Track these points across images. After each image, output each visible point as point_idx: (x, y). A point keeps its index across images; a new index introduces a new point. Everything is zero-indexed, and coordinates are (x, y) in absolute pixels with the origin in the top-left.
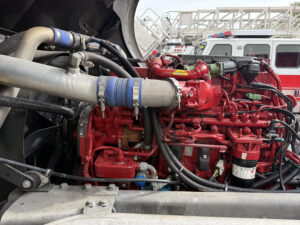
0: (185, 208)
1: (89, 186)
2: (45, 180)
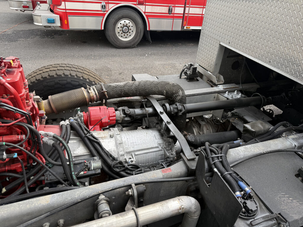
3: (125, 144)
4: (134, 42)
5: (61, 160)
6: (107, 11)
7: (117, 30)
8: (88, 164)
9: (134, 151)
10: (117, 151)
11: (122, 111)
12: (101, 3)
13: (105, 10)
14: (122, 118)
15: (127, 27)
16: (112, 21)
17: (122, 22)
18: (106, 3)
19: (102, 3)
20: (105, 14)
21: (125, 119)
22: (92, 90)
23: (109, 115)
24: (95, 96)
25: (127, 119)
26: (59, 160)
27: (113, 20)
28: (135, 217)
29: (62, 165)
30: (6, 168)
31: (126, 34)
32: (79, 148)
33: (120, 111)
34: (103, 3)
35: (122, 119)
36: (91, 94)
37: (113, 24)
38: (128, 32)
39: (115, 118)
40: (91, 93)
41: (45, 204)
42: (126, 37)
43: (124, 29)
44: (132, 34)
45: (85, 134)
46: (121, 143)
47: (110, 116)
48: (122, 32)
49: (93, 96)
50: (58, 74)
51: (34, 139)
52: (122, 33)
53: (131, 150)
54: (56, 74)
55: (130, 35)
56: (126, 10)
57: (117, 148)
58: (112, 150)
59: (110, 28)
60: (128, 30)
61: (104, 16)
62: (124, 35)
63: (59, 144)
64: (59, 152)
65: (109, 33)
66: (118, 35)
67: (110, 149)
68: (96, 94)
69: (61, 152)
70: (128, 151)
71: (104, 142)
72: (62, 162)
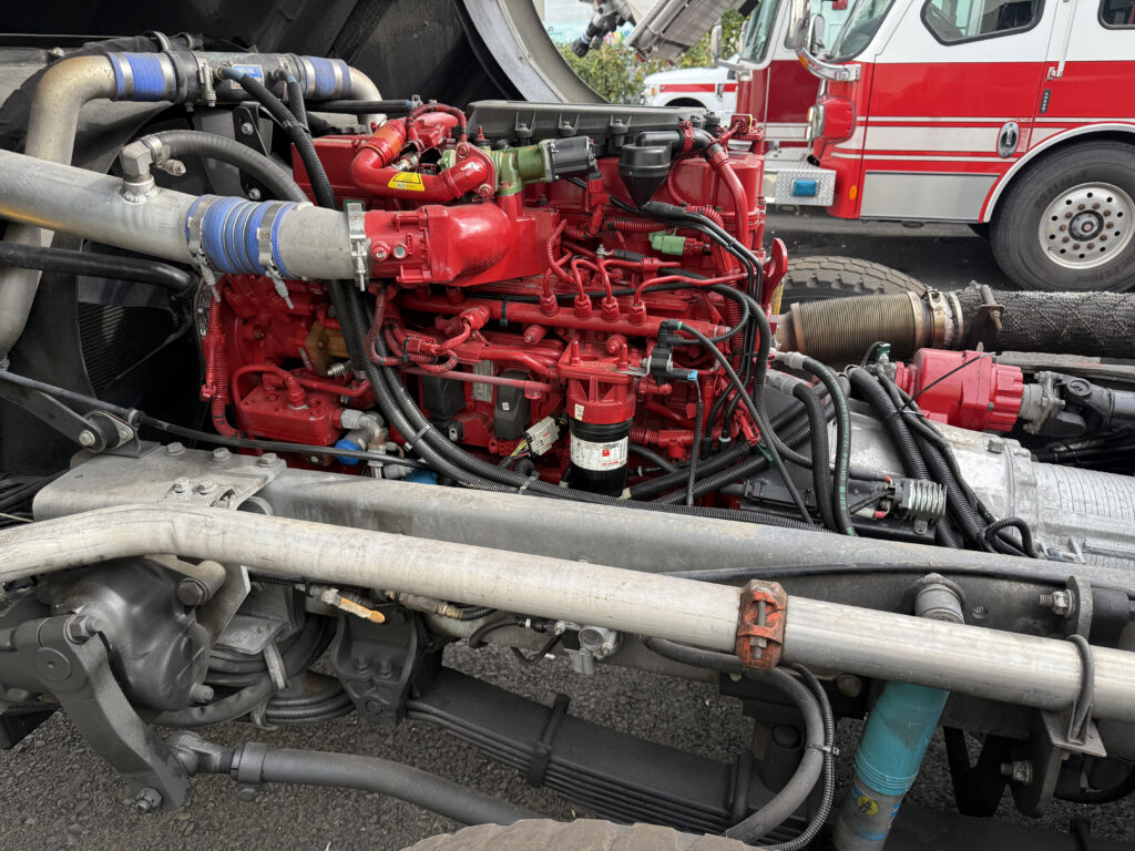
0: (411, 518)
1: (222, 454)
2: (126, 432)
3: (1046, 497)
4: (1119, 277)
5: (814, 449)
6: (1019, 155)
7: (1046, 227)
8: (898, 489)
9: (1085, 532)
10: (1009, 504)
11: (1054, 387)
12: (1000, 125)
13: (1012, 150)
14: (1050, 407)
15: (1097, 215)
16: (1032, 189)
17: (1078, 196)
18: (1021, 125)
19: (1007, 125)
20: (1011, 164)
21: (1059, 417)
22: (943, 303)
23: (997, 386)
24: (949, 325)
25: (1066, 418)
26: (808, 448)
27: (1040, 186)
28: (1078, 660)
29: (815, 466)
30: (647, 436)
31: (1084, 244)
32: (866, 451)
33: (1044, 383)
34: (1011, 125)
35: (1045, 415)
36: (935, 313)
37: (1034, 201)
38: (1095, 235)
39: (1016, 401)
40: (939, 309)
41: (737, 539)
42: (1082, 256)
43: (1078, 224)
44: (1112, 246)
45: (897, 406)
46: (1031, 485)
47: (999, 388)
48: (1066, 234)
49: (943, 326)
50: (820, 279)
51: (748, 351)
52: (1065, 240)
53: (1067, 524)
54: (815, 279)
55: (1103, 249)
56: (1103, 151)
57: (1009, 491)
58: (990, 493)
59: (1018, 218)
60: (1096, 228)
61: (1004, 173)
62: (1076, 247)
63: (822, 396)
64: (812, 423)
65: (1010, 239)
66: (1045, 247)
67: (982, 486)
68: (954, 317)
69: (820, 421)
70: (1054, 521)
71: (962, 456)
72: (814, 458)
